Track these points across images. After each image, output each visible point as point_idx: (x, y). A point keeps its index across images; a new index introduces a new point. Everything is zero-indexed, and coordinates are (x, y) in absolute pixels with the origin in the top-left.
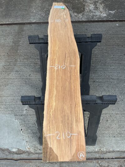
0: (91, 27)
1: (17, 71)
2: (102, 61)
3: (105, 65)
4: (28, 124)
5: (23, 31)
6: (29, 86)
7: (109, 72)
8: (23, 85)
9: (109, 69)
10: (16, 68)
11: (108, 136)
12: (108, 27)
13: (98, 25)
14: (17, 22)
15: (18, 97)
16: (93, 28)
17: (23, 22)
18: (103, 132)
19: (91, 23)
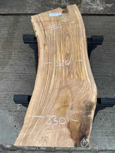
0: (88, 21)
1: (11, 65)
2: (98, 57)
3: (101, 62)
4: (22, 121)
5: (18, 22)
6: (24, 81)
7: (104, 69)
8: (17, 79)
9: (104, 66)
10: (11, 62)
11: (101, 134)
12: (105, 21)
13: (95, 19)
14: (12, 13)
15: (13, 92)
16: (89, 22)
17: (18, 13)
18: (96, 131)
19: (87, 16)
